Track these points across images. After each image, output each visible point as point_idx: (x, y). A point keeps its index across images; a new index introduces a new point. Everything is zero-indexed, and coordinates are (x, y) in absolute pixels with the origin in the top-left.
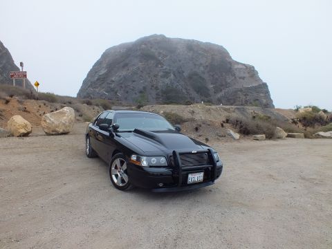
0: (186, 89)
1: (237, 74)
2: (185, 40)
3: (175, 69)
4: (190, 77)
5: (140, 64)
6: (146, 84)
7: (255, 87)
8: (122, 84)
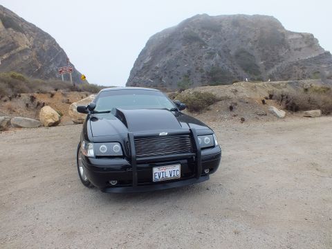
0: (234, 69)
1: (292, 45)
2: (229, 17)
3: (220, 49)
4: (237, 56)
5: (184, 47)
6: (191, 67)
7: (315, 59)
8: (166, 69)
